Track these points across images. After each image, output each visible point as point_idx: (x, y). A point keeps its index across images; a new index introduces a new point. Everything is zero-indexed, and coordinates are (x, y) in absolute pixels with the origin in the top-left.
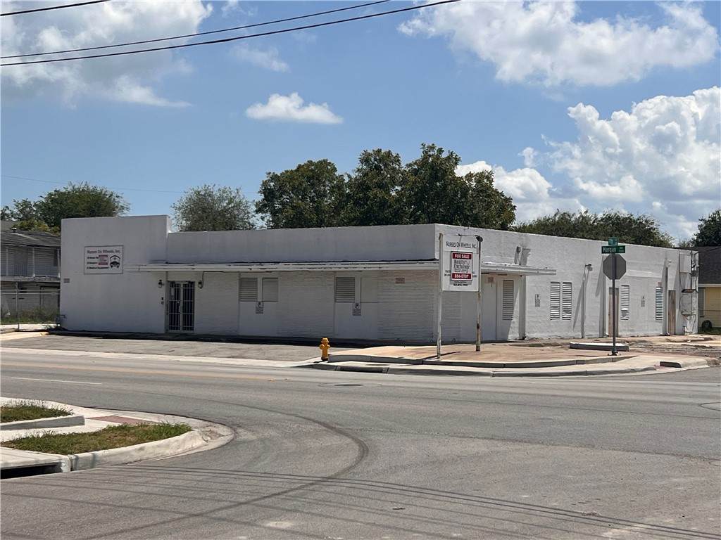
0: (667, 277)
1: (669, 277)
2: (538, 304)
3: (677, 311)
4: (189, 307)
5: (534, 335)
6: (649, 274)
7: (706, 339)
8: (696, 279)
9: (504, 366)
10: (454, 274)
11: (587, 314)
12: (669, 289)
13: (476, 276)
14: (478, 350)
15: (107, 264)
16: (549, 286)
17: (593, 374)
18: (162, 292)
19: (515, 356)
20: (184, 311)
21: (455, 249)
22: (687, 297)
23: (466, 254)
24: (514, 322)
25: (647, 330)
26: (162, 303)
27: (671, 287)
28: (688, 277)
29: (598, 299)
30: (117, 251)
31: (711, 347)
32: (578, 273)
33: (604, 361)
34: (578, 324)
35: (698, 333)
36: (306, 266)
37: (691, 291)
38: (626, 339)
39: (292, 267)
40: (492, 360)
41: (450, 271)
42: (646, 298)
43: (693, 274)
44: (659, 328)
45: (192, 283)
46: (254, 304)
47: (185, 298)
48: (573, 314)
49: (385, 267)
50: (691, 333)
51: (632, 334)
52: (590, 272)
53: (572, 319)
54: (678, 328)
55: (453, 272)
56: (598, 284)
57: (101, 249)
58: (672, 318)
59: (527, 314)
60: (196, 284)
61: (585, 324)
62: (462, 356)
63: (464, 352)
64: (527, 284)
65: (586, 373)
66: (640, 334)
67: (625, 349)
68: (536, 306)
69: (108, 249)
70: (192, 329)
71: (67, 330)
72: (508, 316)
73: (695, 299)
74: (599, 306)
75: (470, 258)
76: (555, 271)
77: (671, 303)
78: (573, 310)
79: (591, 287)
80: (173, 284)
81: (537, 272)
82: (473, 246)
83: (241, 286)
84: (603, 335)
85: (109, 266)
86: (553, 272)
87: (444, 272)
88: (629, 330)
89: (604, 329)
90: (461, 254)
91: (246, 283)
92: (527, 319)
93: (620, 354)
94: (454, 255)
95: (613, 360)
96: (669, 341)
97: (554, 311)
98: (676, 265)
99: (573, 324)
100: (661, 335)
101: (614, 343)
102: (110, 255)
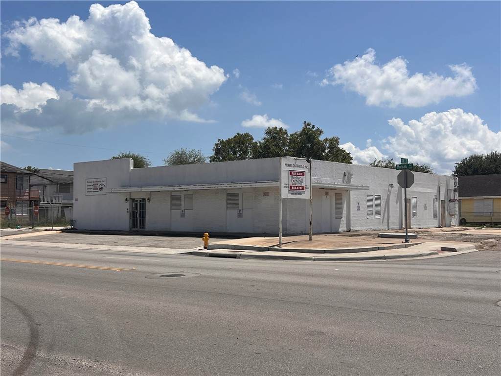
0: (440, 192)
1: (441, 192)
2: (358, 208)
3: (446, 212)
4: (143, 214)
5: (356, 229)
6: (429, 190)
7: (465, 229)
8: (457, 194)
9: (325, 252)
10: (291, 187)
11: (391, 214)
12: (441, 199)
13: (308, 188)
14: (311, 239)
15: (97, 189)
16: (366, 198)
17: (390, 259)
18: (127, 205)
19: (334, 244)
20: (140, 216)
21: (292, 169)
22: (452, 204)
23: (300, 172)
24: (343, 220)
25: (429, 224)
26: (128, 212)
27: (442, 198)
28: (452, 191)
29: (398, 205)
30: (103, 181)
31: (470, 235)
32: (385, 190)
33: (399, 247)
34: (386, 221)
35: (459, 226)
36: (206, 186)
37: (454, 201)
38: (415, 230)
39: (198, 187)
40: (317, 248)
41: (288, 184)
42: (427, 206)
43: (455, 190)
44: (436, 223)
45: (144, 199)
46: (179, 212)
47: (140, 209)
48: (382, 215)
49: (254, 185)
50: (455, 226)
51: (420, 227)
52: (392, 189)
53: (381, 218)
54: (447, 223)
55: (291, 185)
56: (397, 196)
57: (94, 180)
58: (443, 217)
59: (352, 215)
60: (146, 200)
61: (389, 221)
62: (297, 244)
63: (301, 241)
64: (351, 196)
65: (385, 258)
66: (424, 227)
67: (415, 237)
68: (357, 210)
69: (98, 180)
70: (144, 228)
71: (77, 229)
72: (339, 216)
73: (457, 206)
74: (398, 209)
75: (303, 175)
76: (368, 187)
77: (443, 208)
78: (382, 212)
79: (393, 198)
80: (133, 200)
81: (356, 188)
82: (306, 167)
83: (171, 201)
84: (401, 228)
85: (99, 190)
86: (367, 188)
87: (283, 185)
88: (417, 225)
89: (402, 224)
90: (297, 172)
91: (175, 198)
92: (352, 219)
93: (412, 241)
94: (291, 173)
95: (406, 246)
96: (442, 231)
97: (369, 213)
98: (445, 185)
99: (382, 221)
100: (437, 227)
101: (407, 233)
102: (99, 183)
